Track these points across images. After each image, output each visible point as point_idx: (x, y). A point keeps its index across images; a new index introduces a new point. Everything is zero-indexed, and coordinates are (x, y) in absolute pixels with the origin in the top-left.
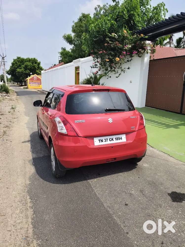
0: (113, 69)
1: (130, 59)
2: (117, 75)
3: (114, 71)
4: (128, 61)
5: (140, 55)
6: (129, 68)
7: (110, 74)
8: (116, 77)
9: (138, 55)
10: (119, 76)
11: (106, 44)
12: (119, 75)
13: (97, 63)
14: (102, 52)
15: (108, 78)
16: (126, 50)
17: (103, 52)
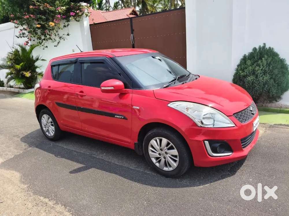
0: (48, 37)
1: (66, 24)
2: (56, 43)
3: (50, 39)
4: (65, 26)
5: (77, 19)
6: (68, 35)
7: (45, 43)
8: (55, 46)
9: (75, 19)
10: (58, 45)
11: (31, 7)
12: (58, 43)
13: (24, 31)
14: (28, 16)
15: (44, 49)
16: (60, 13)
17: (30, 16)
